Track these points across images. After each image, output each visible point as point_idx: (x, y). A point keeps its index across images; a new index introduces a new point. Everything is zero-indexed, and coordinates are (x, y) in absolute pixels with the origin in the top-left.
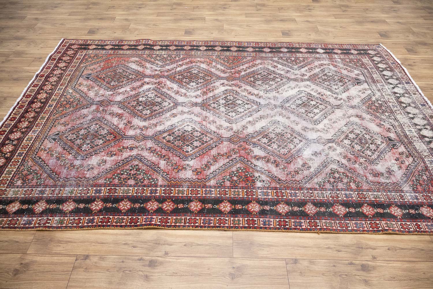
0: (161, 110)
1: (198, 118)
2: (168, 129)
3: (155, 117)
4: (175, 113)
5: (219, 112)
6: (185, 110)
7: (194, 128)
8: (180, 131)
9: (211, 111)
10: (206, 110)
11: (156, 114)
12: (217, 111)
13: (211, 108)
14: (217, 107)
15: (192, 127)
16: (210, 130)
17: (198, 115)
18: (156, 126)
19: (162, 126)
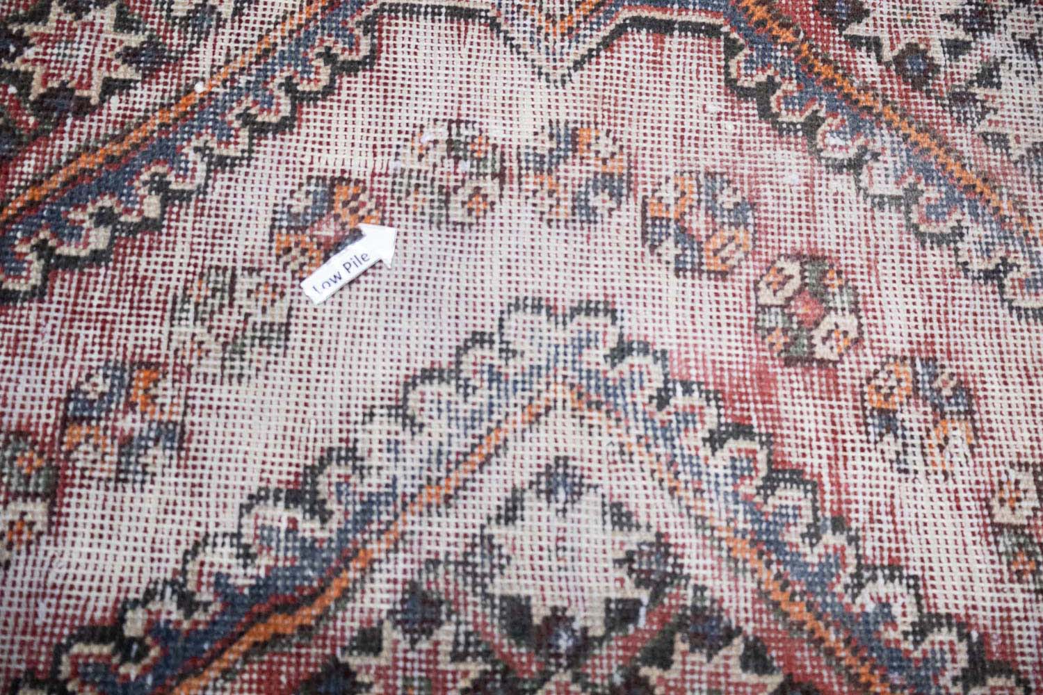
0: (144, 96)
1: (707, 286)
2: (242, 577)
3: (55, 265)
4: (359, 164)
5: (993, 159)
6: (509, 105)
7: (661, 545)
8: (445, 634)
9: (883, 139)
10: (812, 126)
11: (75, 190)
12: (963, 139)
13: (868, 66)
14: (955, 48)
15: (620, 516)
16: (905, 612)
17: (698, 223)
18: (53, 494)
19: (150, 502)
